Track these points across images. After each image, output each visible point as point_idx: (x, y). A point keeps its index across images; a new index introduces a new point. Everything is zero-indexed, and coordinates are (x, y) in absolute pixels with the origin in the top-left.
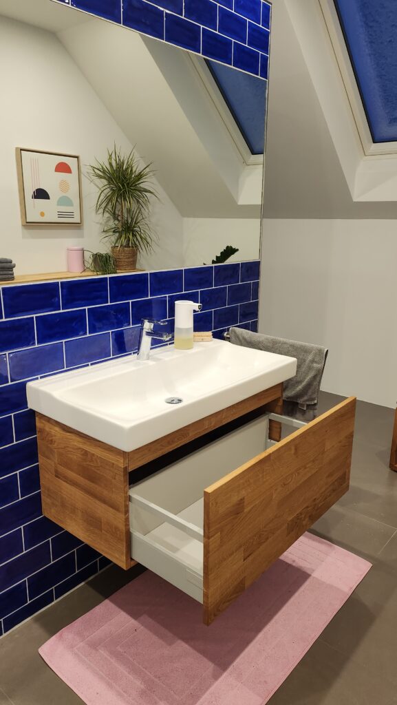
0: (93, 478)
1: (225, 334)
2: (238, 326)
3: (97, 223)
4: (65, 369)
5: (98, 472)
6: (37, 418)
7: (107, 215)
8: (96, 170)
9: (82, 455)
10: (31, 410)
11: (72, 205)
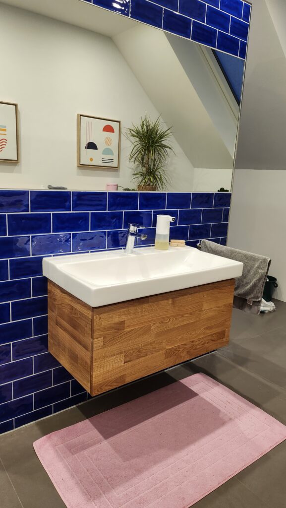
0: (75, 326)
1: (198, 245)
2: (209, 240)
3: (130, 168)
4: (71, 252)
5: (78, 321)
6: (48, 283)
7: (137, 163)
8: (132, 132)
9: (70, 309)
10: (45, 277)
11: (113, 154)
